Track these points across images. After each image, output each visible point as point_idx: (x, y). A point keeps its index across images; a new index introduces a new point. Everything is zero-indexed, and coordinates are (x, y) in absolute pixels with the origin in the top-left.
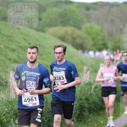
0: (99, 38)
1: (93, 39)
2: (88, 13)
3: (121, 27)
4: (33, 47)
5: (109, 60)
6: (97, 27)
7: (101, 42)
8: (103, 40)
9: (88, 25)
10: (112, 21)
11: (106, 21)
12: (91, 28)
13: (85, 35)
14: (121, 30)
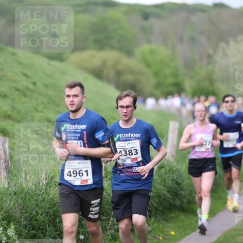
0: (167, 71)
1: (156, 74)
2: (147, 24)
3: (210, 51)
4: (73, 85)
5: (204, 111)
6: (163, 52)
7: (171, 80)
8: (175, 75)
9: (146, 47)
10: (193, 40)
11: (181, 40)
12: (152, 52)
13: (142, 67)
14: (209, 56)
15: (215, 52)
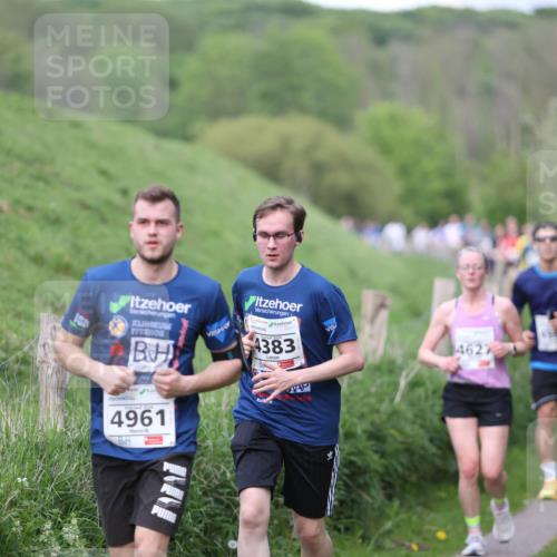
0: (429, 165)
1: (404, 171)
2: (382, 55)
3: (528, 118)
4: (158, 194)
5: (479, 268)
6: (420, 120)
7: (437, 185)
8: (446, 174)
9: (380, 109)
10: (488, 92)
11: (461, 92)
12: (394, 120)
13: (369, 154)
14: (526, 130)
15: (539, 119)
